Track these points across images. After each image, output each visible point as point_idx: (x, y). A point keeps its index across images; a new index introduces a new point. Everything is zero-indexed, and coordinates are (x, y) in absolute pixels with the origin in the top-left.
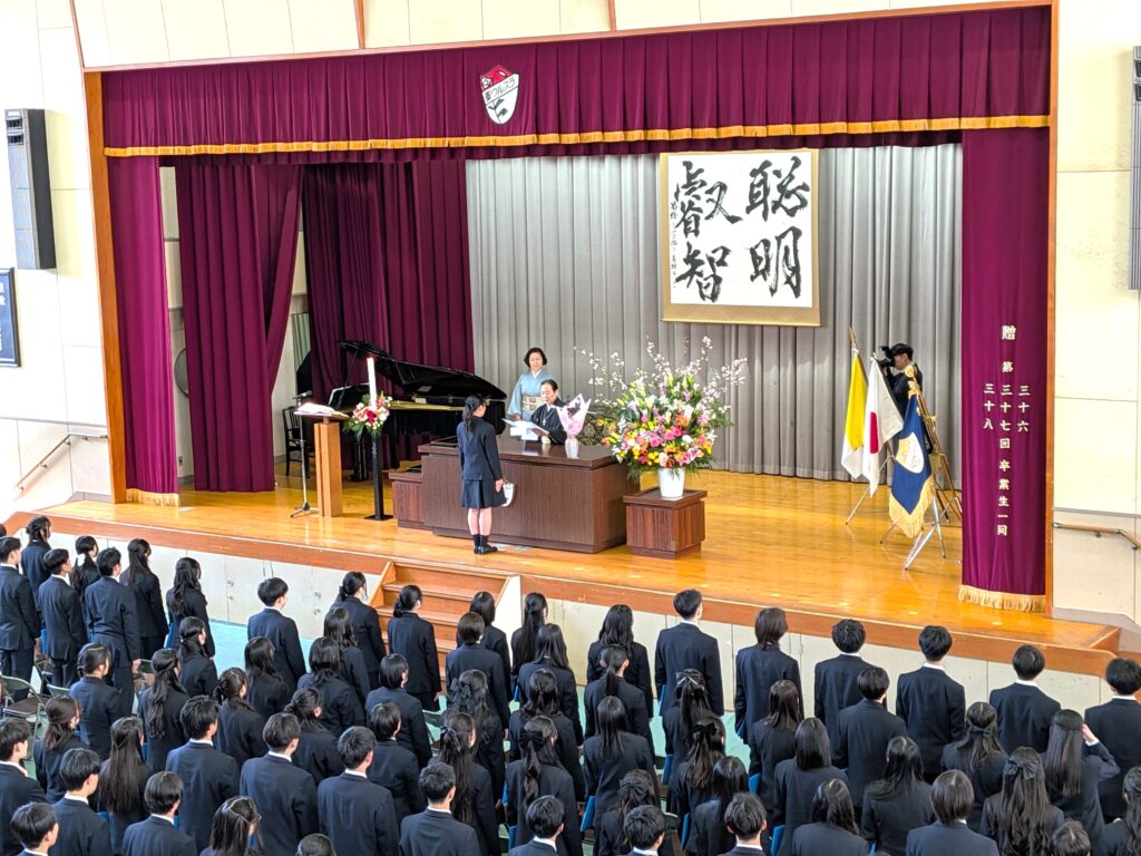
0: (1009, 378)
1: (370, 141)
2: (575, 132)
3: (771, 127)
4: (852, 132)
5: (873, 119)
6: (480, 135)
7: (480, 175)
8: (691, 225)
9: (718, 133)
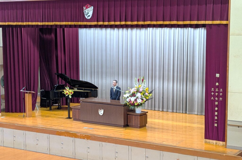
0: (218, 87)
1: (54, 22)
2: (107, 22)
3: (158, 22)
4: (178, 24)
5: (184, 21)
6: (83, 22)
7: (82, 32)
9: (144, 23)
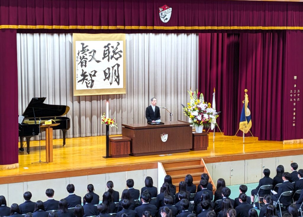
0: (296, 89)
2: (190, 26)
6: (159, 26)
8: (83, 64)
